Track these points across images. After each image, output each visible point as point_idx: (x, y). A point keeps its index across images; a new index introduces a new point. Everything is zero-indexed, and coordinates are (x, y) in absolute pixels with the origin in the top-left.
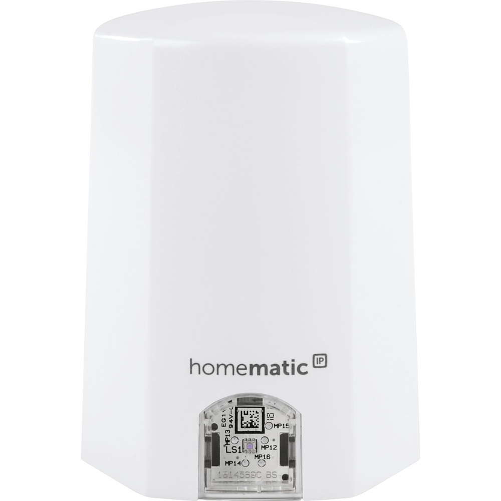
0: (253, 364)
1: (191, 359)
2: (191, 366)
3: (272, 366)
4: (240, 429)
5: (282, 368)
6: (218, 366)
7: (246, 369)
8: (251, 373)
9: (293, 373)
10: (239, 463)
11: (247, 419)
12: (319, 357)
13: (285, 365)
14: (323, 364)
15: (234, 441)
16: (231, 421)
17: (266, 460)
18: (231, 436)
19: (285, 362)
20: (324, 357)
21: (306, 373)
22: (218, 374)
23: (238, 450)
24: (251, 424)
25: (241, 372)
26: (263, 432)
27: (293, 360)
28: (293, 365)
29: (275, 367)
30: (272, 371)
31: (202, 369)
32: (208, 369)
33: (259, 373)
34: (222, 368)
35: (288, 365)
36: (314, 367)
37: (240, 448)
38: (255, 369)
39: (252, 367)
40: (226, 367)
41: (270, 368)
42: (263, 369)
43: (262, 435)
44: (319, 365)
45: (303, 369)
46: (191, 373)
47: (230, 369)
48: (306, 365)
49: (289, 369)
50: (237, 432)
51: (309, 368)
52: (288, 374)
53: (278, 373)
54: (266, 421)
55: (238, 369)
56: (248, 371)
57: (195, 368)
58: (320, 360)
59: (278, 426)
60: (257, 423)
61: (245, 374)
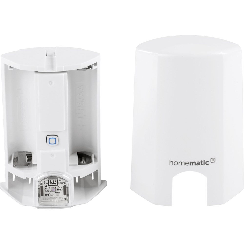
0: (191, 162)
1: (170, 160)
2: (170, 162)
3: (197, 162)
4: (50, 184)
5: (200, 163)
6: (179, 162)
7: (188, 163)
8: (190, 165)
9: (204, 164)
10: (50, 195)
11: (52, 181)
12: (213, 159)
13: (201, 162)
14: (214, 161)
15: (48, 188)
16: (47, 182)
17: (59, 194)
18: (47, 187)
19: (201, 161)
20: (214, 159)
21: (208, 164)
22: (179, 165)
23: (50, 191)
24: (54, 183)
25: (187, 164)
26: (58, 185)
27: (204, 160)
28: (204, 162)
29: (198, 163)
30: (197, 164)
31: (174, 163)
32: (176, 163)
33: (193, 165)
34: (180, 163)
35: (202, 162)
36: (211, 162)
37: (50, 190)
38: (191, 163)
39: (190, 162)
40: (182, 163)
41: (196, 163)
42: (194, 163)
43: (58, 186)
44: (212, 162)
45: (207, 163)
46: (170, 164)
47: (183, 163)
48: (208, 162)
49: (203, 163)
50: (49, 185)
51: (209, 163)
52: (202, 165)
53: (199, 165)
54: (59, 182)
55: (186, 163)
56: (189, 164)
57: (171, 163)
58: (213, 160)
59: (63, 183)
60: (56, 182)
61: (188, 165)
